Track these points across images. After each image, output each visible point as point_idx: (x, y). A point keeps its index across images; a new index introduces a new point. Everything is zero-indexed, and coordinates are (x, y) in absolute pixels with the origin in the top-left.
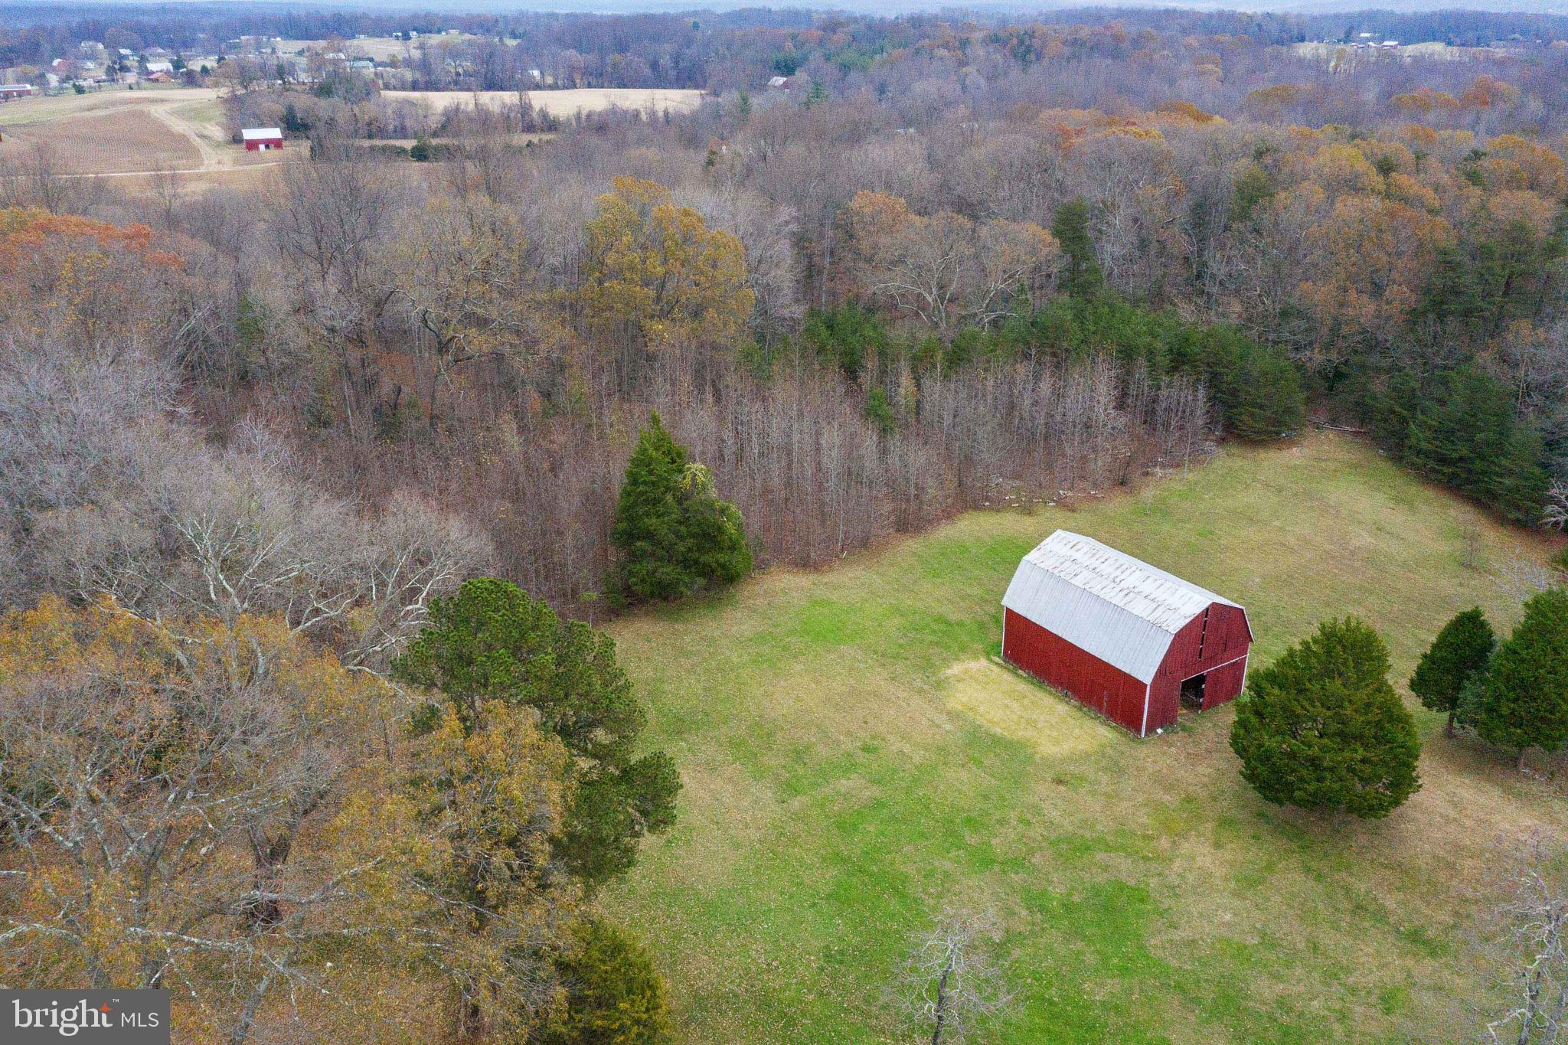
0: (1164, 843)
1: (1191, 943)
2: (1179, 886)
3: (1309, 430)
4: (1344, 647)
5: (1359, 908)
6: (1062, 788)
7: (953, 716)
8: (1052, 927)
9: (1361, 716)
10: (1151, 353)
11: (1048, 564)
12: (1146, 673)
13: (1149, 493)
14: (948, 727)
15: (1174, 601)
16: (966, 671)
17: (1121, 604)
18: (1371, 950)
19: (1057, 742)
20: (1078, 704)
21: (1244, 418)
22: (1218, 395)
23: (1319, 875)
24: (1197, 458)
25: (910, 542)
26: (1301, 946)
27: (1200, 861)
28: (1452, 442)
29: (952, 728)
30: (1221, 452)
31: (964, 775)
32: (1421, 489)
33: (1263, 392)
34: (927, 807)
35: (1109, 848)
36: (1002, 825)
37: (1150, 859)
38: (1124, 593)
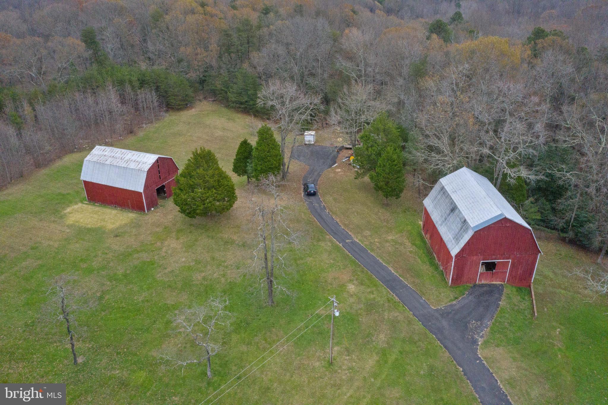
0: (159, 244)
1: (172, 271)
2: (166, 256)
3: (198, 103)
4: (201, 158)
5: (226, 243)
6: (118, 238)
7: (69, 226)
8: (120, 284)
9: (212, 179)
10: (130, 82)
11: (95, 159)
12: (140, 188)
13: (141, 134)
14: (68, 231)
15: (145, 160)
16: (73, 209)
17: (125, 166)
18: (231, 253)
19: (114, 223)
20: (121, 209)
21: (171, 101)
22: (161, 94)
23: (213, 237)
24: (158, 118)
25: (43, 171)
26: (209, 260)
27: (172, 246)
28: (242, 96)
29: (70, 230)
30: (167, 115)
31: (78, 245)
32: (237, 114)
33: (176, 90)
34: (63, 261)
35: (138, 252)
36: (95, 257)
37: (153, 251)
38: (125, 162)
